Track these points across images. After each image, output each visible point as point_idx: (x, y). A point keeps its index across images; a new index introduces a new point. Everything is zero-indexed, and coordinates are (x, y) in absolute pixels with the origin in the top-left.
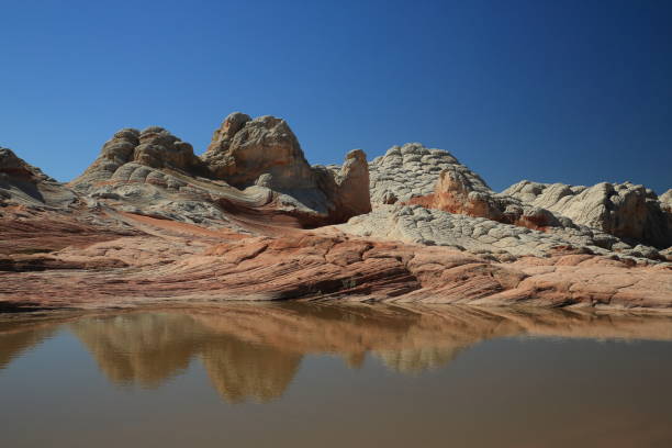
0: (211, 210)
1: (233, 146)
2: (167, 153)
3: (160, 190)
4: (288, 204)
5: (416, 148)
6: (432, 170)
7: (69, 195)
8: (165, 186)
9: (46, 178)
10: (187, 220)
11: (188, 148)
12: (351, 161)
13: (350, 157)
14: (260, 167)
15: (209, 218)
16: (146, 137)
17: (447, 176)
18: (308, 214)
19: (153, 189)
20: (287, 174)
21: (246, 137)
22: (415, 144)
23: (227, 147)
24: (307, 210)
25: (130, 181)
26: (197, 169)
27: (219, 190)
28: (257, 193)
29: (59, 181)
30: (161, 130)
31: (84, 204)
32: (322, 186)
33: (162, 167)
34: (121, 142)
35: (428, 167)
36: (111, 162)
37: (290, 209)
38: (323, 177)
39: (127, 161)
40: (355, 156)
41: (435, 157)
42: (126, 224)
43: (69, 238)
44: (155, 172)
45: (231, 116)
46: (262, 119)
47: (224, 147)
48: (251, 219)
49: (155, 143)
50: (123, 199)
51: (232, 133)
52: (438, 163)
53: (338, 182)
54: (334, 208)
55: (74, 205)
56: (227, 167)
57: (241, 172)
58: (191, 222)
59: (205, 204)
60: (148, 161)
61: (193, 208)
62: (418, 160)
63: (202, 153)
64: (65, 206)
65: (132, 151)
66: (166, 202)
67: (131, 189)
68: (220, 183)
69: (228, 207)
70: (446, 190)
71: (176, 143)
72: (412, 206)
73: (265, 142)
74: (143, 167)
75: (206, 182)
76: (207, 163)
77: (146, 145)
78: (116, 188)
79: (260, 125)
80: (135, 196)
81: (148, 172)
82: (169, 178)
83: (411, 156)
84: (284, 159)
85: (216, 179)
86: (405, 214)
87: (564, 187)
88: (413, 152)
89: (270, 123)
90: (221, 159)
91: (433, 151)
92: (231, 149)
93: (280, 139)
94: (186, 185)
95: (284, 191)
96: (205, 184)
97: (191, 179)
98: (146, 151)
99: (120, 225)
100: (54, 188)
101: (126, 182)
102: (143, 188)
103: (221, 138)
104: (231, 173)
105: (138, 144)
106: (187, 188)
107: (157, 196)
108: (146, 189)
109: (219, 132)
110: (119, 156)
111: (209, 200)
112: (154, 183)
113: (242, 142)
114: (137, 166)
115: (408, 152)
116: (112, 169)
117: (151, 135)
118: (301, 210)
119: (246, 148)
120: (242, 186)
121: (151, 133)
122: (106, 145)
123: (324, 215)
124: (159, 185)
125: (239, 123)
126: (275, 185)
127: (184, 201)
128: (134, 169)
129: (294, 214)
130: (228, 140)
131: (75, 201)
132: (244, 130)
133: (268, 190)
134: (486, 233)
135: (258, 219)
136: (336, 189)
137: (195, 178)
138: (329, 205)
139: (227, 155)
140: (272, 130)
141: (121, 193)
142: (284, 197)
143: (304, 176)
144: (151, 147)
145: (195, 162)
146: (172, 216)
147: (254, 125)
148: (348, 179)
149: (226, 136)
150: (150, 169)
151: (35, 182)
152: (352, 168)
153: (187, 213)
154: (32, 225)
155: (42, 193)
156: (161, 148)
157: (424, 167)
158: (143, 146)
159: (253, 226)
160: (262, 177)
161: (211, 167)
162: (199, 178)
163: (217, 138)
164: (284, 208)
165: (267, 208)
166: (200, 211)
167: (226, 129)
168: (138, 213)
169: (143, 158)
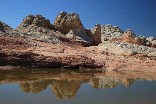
0: (57, 40)
1: (62, 21)
2: (43, 22)
3: (41, 33)
4: (79, 39)
5: (109, 26)
6: (114, 32)
7: (15, 32)
8: (42, 32)
9: (7, 26)
10: (51, 43)
11: (48, 21)
12: (97, 27)
13: (96, 26)
14: (70, 28)
15: (57, 42)
16: (36, 17)
17: (128, 32)
18: (85, 42)
19: (39, 33)
20: (79, 30)
21: (66, 18)
22: (109, 24)
23: (60, 22)
24: (85, 41)
25: (31, 30)
26: (51, 27)
27: (59, 34)
28: (69, 35)
29: (11, 27)
30: (40, 15)
31: (20, 35)
32: (88, 34)
33: (41, 27)
34: (28, 18)
35: (113, 31)
36: (25, 24)
37: (80, 41)
38: (88, 32)
39: (30, 24)
40: (97, 26)
41: (115, 28)
42: (35, 42)
43: (19, 45)
44: (39, 28)
45: (62, 12)
46: (71, 13)
47: (59, 21)
48: (69, 43)
49: (39, 19)
50: (30, 35)
51: (62, 17)
52: (116, 30)
53: (93, 33)
54: (92, 41)
55: (16, 35)
56: (60, 27)
57: (64, 29)
58: (52, 43)
59: (55, 38)
60: (37, 24)
61: (52, 39)
62: (110, 29)
63: (53, 23)
64: (14, 35)
65: (32, 21)
66: (43, 37)
67: (32, 33)
68: (59, 32)
69: (62, 39)
70: (127, 37)
71: (45, 19)
72: (119, 41)
73: (72, 20)
74: (35, 26)
75: (54, 31)
76: (54, 26)
77: (36, 20)
78: (27, 32)
79: (70, 15)
80: (33, 35)
81: (37, 28)
82: (44, 30)
83: (108, 28)
84: (78, 26)
85: (57, 31)
86: (118, 43)
87: (154, 38)
88: (109, 27)
89: (73, 15)
90: (58, 25)
91: (114, 27)
92: (61, 22)
93: (77, 19)
94: (49, 32)
95: (78, 35)
96: (54, 32)
97: (50, 30)
98: (36, 21)
99: (33, 43)
100: (9, 29)
101: (30, 30)
102: (36, 32)
103: (58, 19)
104: (61, 29)
105: (34, 19)
106: (49, 33)
107: (40, 35)
108: (37, 33)
109: (57, 17)
110: (28, 23)
111: (56, 37)
112: (39, 31)
113: (65, 20)
114: (34, 25)
115: (107, 27)
116: (26, 27)
117: (38, 17)
118: (83, 41)
119: (67, 22)
120: (65, 33)
121: (38, 16)
122: (24, 19)
123: (90, 43)
124: (40, 32)
125: (64, 14)
126: (75, 33)
127: (48, 37)
128: (33, 27)
129: (81, 42)
130: (60, 19)
131: (17, 34)
132: (65, 17)
133: (73, 35)
134: (146, 50)
135: (71, 44)
136: (92, 35)
137: (51, 30)
138: (91, 40)
139: (60, 24)
140: (74, 17)
141: (29, 34)
142: (78, 37)
143: (83, 31)
144: (38, 20)
145: (51, 26)
146: (46, 41)
147: (68, 15)
148: (96, 33)
149: (60, 18)
150: (38, 27)
151: (3, 27)
152: (97, 29)
153: (50, 41)
154: (4, 40)
155: (6, 30)
156: (41, 20)
157: (112, 31)
158: (35, 20)
159: (70, 45)
160: (71, 31)
161: (55, 27)
162: (52, 30)
163: (57, 19)
164: (78, 40)
165: (73, 40)
166: (54, 40)
167: (60, 16)
168: (36, 40)
169: (35, 23)
